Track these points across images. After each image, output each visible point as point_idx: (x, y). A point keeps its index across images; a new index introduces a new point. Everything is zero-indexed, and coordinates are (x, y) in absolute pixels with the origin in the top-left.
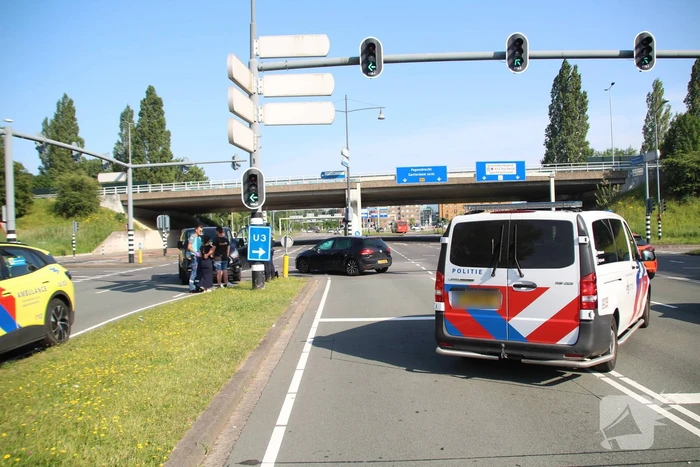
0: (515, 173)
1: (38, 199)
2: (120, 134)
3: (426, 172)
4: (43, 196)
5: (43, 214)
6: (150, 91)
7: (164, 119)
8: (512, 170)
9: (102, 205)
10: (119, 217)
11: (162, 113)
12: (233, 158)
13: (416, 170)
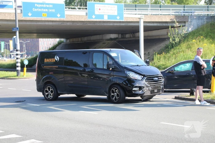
0: (116, 14)
3: (48, 8)
8: (114, 11)
13: (39, 6)
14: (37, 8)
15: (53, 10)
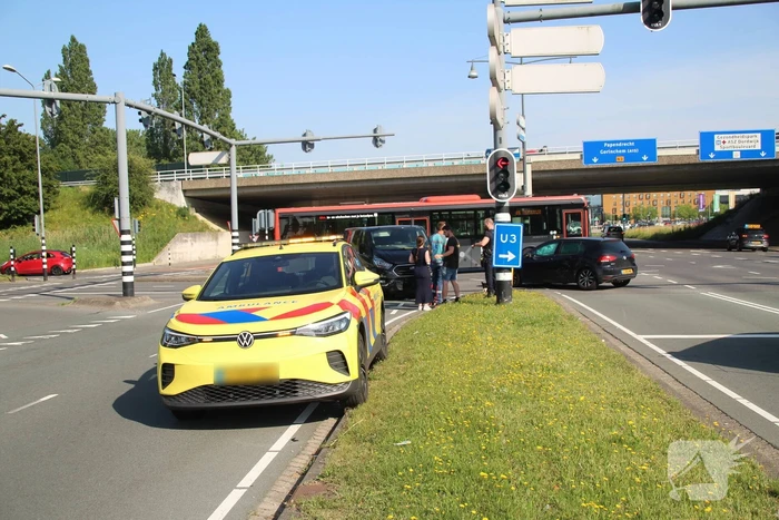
0: (758, 147)
1: (64, 188)
2: (155, 96)
3: (626, 148)
4: (71, 183)
5: (75, 209)
6: (202, 32)
7: (221, 73)
8: (755, 143)
9: (157, 196)
10: (182, 213)
11: (219, 64)
12: (375, 131)
13: (611, 145)
14: (607, 148)
15: (636, 151)
